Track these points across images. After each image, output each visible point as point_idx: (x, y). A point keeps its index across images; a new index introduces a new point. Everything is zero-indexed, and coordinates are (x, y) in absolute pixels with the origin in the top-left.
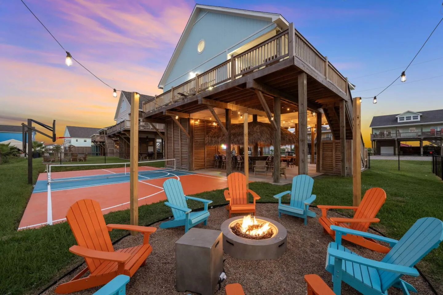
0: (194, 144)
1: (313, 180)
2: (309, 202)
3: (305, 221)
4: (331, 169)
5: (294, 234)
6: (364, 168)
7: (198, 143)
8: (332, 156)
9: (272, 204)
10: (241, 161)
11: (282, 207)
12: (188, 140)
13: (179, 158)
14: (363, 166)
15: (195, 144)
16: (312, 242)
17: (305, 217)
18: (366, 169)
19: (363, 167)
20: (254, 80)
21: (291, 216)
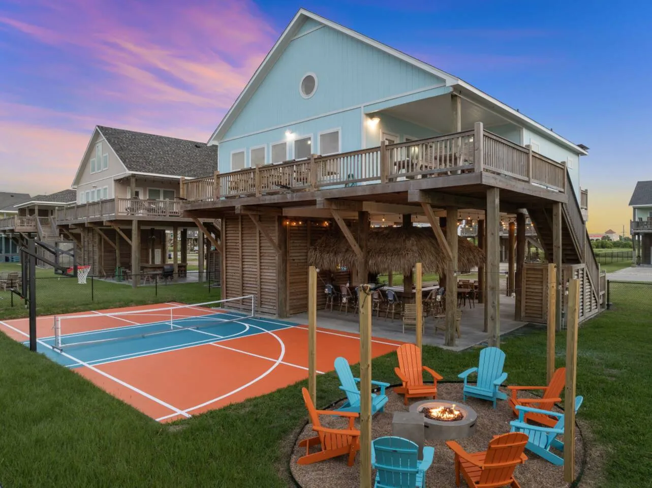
0: (288, 265)
1: (505, 355)
2: (499, 381)
3: (495, 404)
4: (539, 316)
5: (482, 418)
6: (597, 311)
7: (295, 263)
8: (542, 293)
9: (452, 384)
10: (381, 300)
11: (467, 388)
12: (277, 258)
13: (256, 291)
14: (596, 305)
15: (290, 266)
16: (501, 424)
17: (494, 400)
18: (603, 310)
19: (595, 307)
20: (421, 190)
21: (479, 399)
